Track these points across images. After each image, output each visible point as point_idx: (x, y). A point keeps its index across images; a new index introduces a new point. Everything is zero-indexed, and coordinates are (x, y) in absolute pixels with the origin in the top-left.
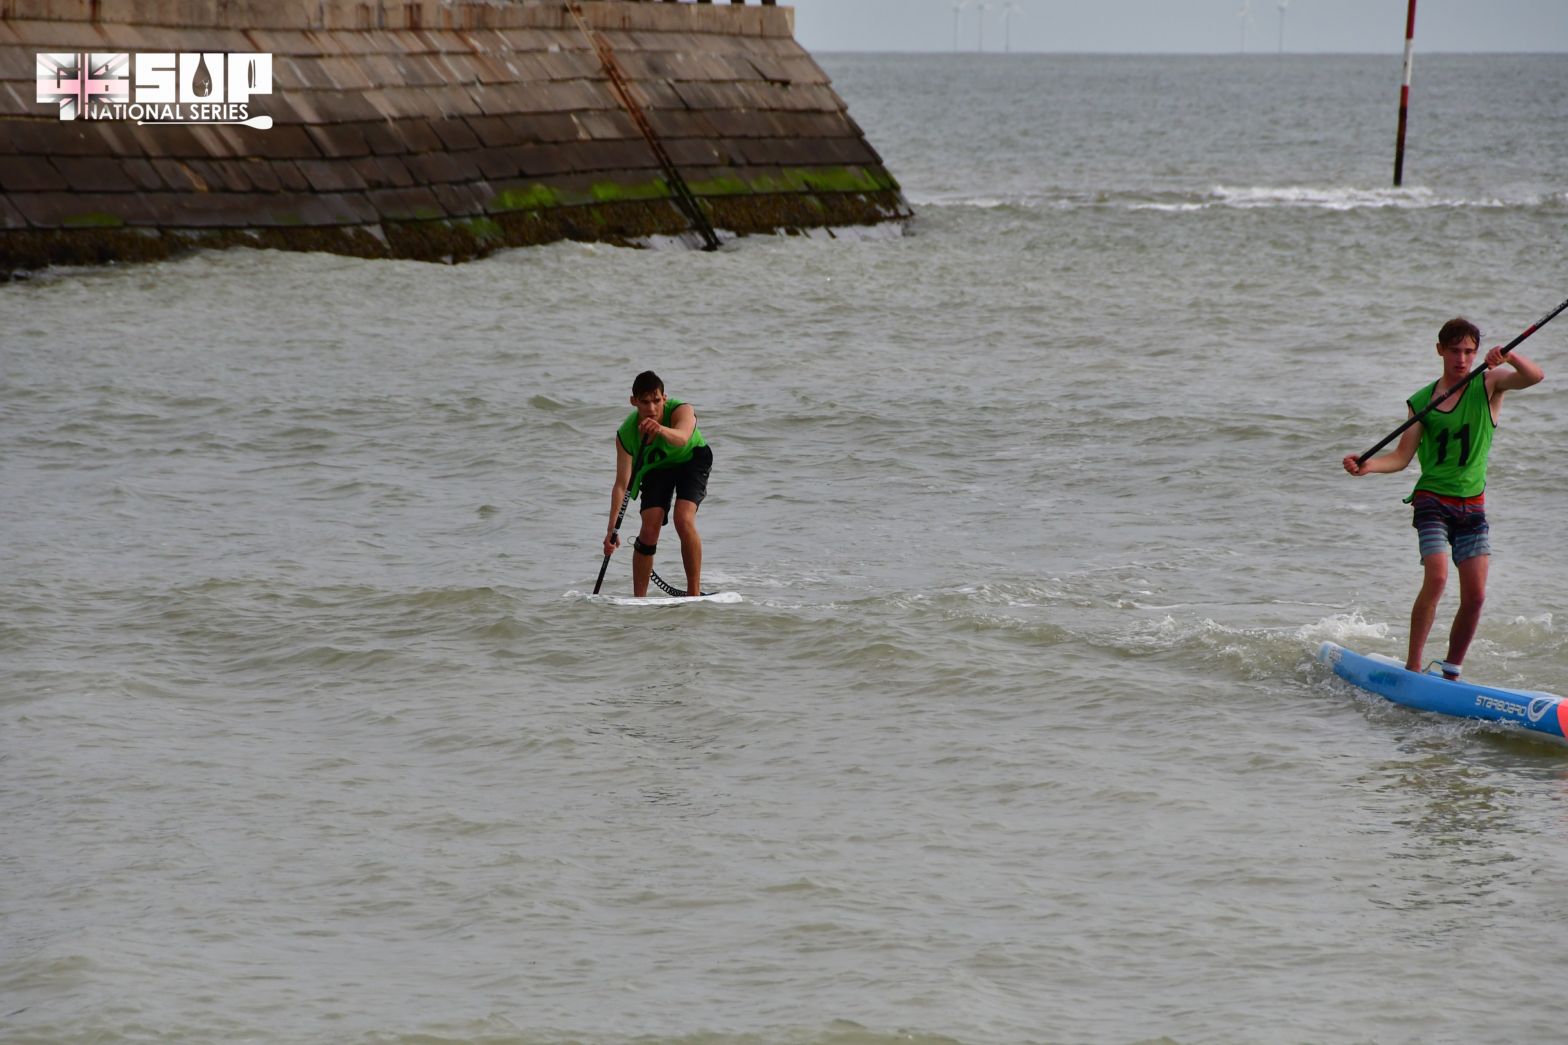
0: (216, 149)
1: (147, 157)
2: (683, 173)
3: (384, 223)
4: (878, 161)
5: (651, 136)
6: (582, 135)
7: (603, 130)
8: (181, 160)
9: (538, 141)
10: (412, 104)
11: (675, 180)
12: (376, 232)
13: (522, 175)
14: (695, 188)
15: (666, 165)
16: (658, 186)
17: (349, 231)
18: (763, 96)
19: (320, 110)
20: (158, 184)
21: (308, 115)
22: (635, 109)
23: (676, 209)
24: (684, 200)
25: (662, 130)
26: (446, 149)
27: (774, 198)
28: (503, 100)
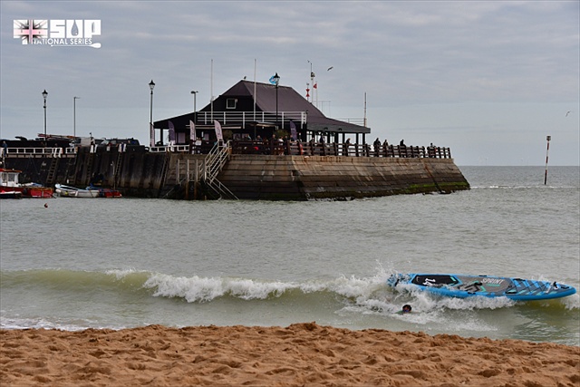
0: (369, 180)
1: (359, 181)
2: (437, 182)
4: (466, 181)
5: (432, 177)
6: (422, 177)
7: (425, 176)
8: (364, 181)
9: (416, 178)
10: (397, 173)
11: (436, 184)
12: (392, 191)
13: (413, 183)
15: (434, 181)
16: (433, 184)
18: (449, 171)
20: (360, 184)
21: (382, 175)
22: (430, 173)
24: (437, 187)
25: (434, 176)
26: (402, 179)
27: (451, 186)
28: (411, 173)
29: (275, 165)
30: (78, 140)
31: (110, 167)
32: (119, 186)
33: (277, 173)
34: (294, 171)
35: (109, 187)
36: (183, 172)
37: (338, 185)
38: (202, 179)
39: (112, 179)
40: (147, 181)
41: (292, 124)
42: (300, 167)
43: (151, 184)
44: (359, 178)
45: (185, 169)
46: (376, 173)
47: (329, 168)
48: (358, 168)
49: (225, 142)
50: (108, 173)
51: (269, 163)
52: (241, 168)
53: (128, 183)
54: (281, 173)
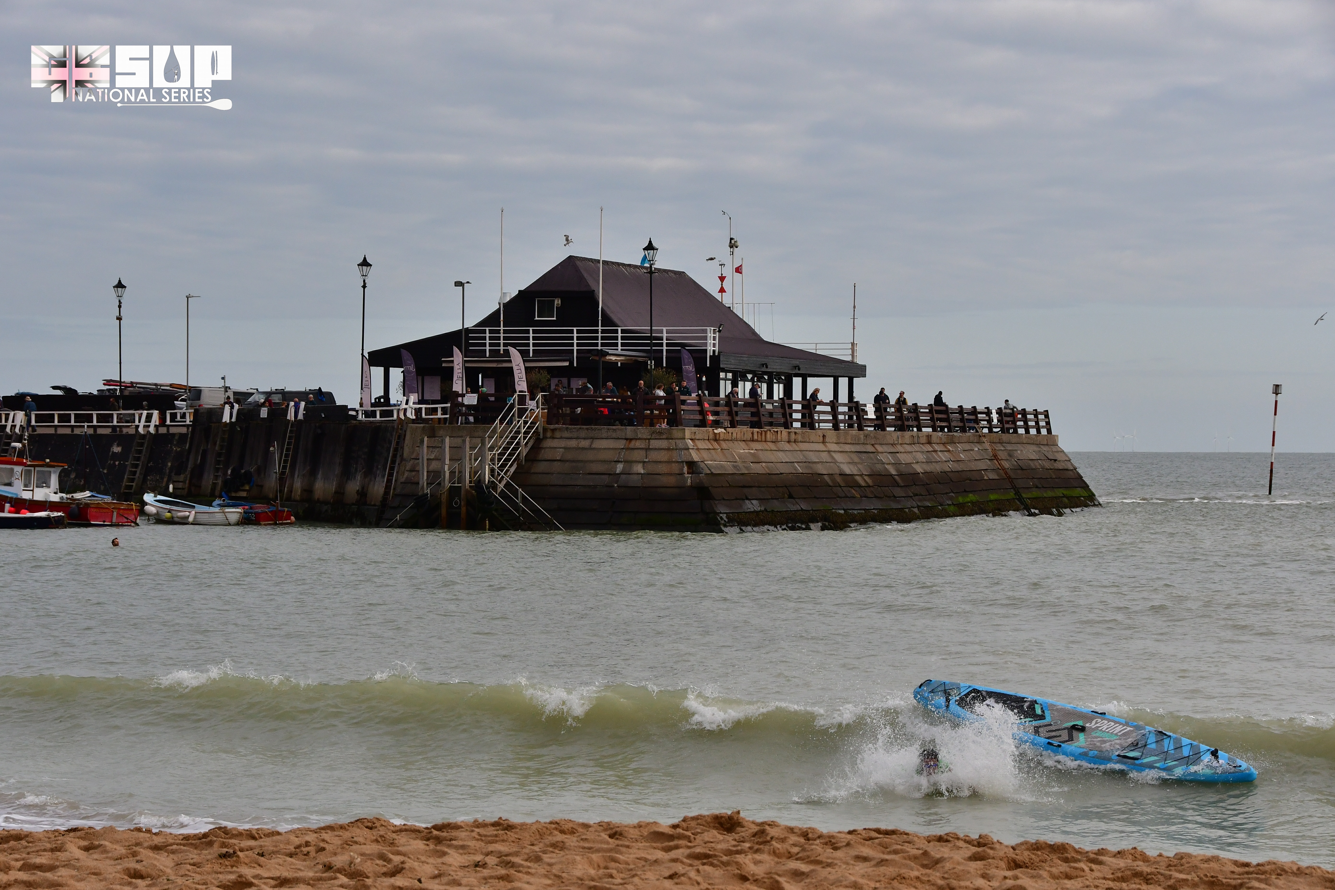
0: (863, 484)
1: (840, 487)
2: (1020, 490)
3: (918, 507)
4: (1088, 486)
5: (1009, 478)
6: (986, 478)
7: (992, 476)
8: (851, 487)
9: (970, 480)
10: (928, 468)
11: (1017, 493)
12: (916, 510)
13: (965, 491)
14: (1024, 496)
15: (1014, 487)
16: (1012, 495)
17: (907, 510)
18: (1047, 465)
19: (897, 470)
20: (844, 495)
21: (893, 472)
22: (1004, 469)
23: (1018, 503)
24: (1021, 499)
25: (1013, 476)
26: (939, 483)
27: (1052, 498)
28: (958, 467)
29: (647, 449)
30: (196, 393)
31: (267, 456)
32: (289, 499)
33: (651, 468)
34: (692, 465)
35: (265, 500)
36: (435, 465)
37: (791, 496)
38: (480, 481)
39: (271, 482)
40: (353, 486)
41: (686, 356)
42: (705, 455)
43: (363, 493)
44: (839, 479)
45: (440, 459)
46: (879, 467)
47: (771, 457)
48: (838, 457)
49: (532, 399)
50: (263, 468)
51: (632, 445)
52: (569, 456)
53: (308, 491)
54: (663, 469)
